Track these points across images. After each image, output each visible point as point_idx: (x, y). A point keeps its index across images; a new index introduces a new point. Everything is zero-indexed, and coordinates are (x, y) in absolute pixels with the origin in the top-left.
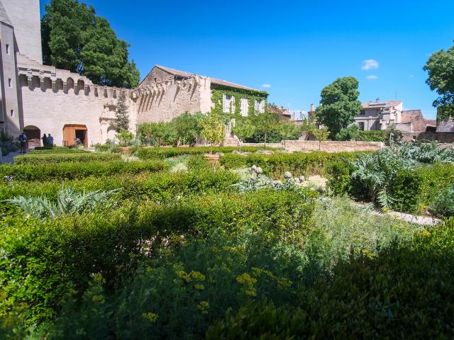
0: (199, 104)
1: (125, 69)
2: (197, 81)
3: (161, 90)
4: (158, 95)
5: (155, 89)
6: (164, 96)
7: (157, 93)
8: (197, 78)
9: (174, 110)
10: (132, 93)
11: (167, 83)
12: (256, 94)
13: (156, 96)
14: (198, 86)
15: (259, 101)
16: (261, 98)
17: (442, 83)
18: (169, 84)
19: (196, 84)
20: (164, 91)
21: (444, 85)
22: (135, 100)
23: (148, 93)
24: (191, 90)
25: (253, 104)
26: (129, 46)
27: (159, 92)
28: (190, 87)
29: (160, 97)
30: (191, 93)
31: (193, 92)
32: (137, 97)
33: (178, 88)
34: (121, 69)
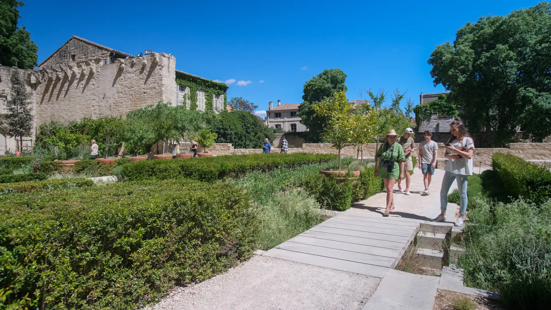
0: (160, 93)
1: (14, 39)
2: (158, 59)
3: (87, 72)
4: (81, 79)
5: (76, 69)
6: (93, 81)
7: (78, 76)
8: (157, 55)
9: (111, 101)
10: (30, 75)
11: (97, 61)
12: (214, 86)
13: (76, 82)
14: (158, 67)
15: (218, 95)
16: (220, 92)
17: (461, 77)
18: (102, 63)
19: (154, 64)
20: (91, 74)
21: (464, 79)
22: (34, 86)
23: (61, 75)
24: (146, 72)
25: (211, 98)
26: (22, 4)
27: (83, 75)
28: (143, 69)
29: (84, 82)
30: (144, 75)
31: (148, 76)
32: (38, 83)
33: (120, 71)
34: (8, 37)
